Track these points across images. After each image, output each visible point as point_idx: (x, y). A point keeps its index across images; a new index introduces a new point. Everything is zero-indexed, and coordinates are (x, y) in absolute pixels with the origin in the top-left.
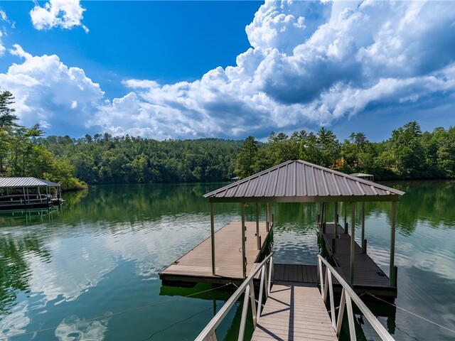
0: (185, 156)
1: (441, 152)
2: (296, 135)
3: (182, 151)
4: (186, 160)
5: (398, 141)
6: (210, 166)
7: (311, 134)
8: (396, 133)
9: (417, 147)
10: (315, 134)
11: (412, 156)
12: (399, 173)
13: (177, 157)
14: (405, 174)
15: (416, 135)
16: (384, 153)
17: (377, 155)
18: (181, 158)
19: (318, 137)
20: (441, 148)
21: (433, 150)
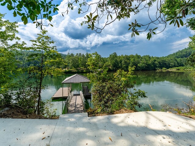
0: (25, 59)
1: (123, 62)
2: (77, 54)
3: (23, 56)
4: (25, 61)
5: (111, 59)
6: (38, 64)
7: (83, 54)
8: (110, 55)
9: (116, 61)
10: (84, 55)
11: (115, 63)
12: (112, 69)
13: (20, 59)
14: (113, 69)
15: (116, 57)
16: (107, 62)
17: (105, 63)
18: (22, 60)
19: (85, 56)
20: (123, 61)
21: (121, 62)
